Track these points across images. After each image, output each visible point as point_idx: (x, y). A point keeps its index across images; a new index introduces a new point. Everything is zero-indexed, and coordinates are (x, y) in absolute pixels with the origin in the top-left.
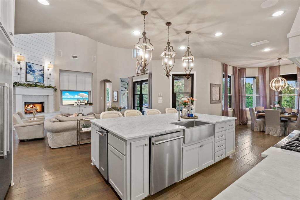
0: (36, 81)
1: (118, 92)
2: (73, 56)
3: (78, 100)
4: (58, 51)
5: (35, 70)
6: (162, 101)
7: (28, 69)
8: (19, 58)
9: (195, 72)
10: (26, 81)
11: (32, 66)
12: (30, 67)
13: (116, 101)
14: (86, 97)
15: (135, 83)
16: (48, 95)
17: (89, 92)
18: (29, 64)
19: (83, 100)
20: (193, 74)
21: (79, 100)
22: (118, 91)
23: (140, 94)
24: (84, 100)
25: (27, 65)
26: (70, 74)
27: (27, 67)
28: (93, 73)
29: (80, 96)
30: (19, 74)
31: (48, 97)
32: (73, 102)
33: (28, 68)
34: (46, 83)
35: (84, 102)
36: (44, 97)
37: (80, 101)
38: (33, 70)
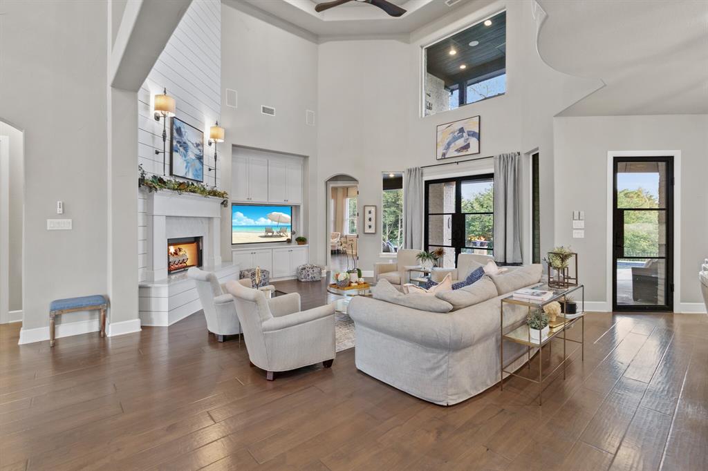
0: (190, 176)
1: (378, 208)
2: (264, 108)
3: (267, 231)
4: (228, 91)
5: (187, 142)
6: (583, 231)
7: (176, 139)
8: (162, 101)
9: (680, 151)
10: (171, 174)
11: (182, 130)
12: (179, 131)
13: (372, 230)
14: (287, 223)
15: (428, 183)
16: (209, 218)
17: (293, 209)
18: (178, 123)
19: (279, 230)
20: (673, 157)
21: (268, 229)
22: (377, 205)
23: (454, 212)
24: (283, 229)
25: (174, 127)
26: (253, 158)
27: (175, 131)
28: (306, 158)
29: (272, 220)
30: (157, 153)
31: (209, 224)
32: (255, 236)
33: (175, 134)
34: (208, 182)
35: (282, 234)
36: (202, 223)
37: (273, 233)
38: (185, 143)
